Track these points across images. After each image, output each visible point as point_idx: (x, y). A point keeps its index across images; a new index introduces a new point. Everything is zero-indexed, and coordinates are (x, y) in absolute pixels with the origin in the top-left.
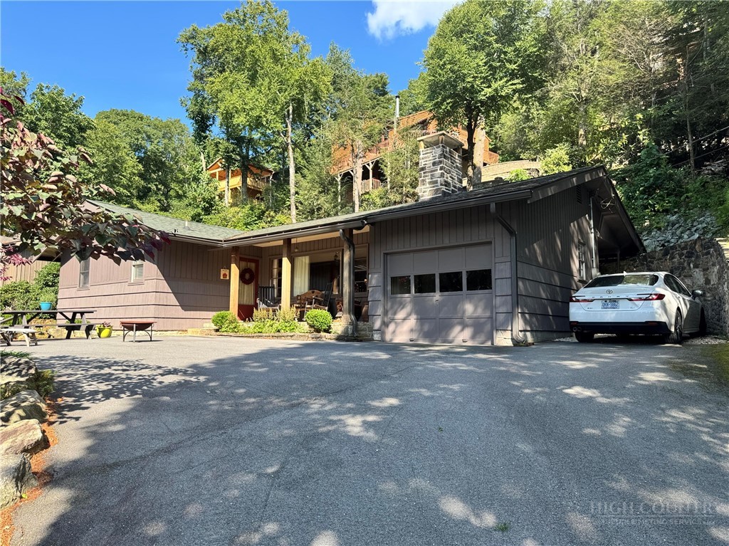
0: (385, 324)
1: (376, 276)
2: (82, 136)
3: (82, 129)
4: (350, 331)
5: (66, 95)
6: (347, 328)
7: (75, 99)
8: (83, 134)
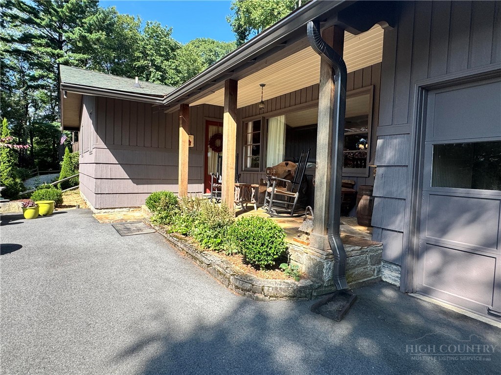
0: (414, 253)
1: (396, 141)
2: (173, 54)
3: (173, 50)
4: (327, 275)
5: (162, 27)
6: (319, 266)
7: (167, 30)
8: (174, 53)
